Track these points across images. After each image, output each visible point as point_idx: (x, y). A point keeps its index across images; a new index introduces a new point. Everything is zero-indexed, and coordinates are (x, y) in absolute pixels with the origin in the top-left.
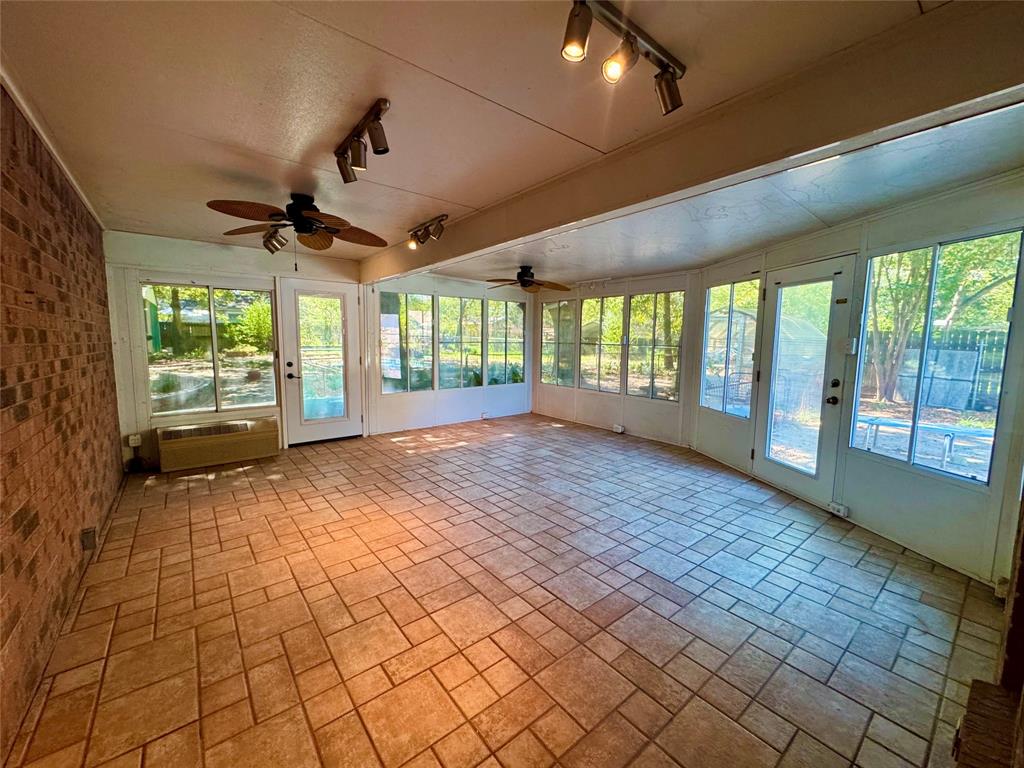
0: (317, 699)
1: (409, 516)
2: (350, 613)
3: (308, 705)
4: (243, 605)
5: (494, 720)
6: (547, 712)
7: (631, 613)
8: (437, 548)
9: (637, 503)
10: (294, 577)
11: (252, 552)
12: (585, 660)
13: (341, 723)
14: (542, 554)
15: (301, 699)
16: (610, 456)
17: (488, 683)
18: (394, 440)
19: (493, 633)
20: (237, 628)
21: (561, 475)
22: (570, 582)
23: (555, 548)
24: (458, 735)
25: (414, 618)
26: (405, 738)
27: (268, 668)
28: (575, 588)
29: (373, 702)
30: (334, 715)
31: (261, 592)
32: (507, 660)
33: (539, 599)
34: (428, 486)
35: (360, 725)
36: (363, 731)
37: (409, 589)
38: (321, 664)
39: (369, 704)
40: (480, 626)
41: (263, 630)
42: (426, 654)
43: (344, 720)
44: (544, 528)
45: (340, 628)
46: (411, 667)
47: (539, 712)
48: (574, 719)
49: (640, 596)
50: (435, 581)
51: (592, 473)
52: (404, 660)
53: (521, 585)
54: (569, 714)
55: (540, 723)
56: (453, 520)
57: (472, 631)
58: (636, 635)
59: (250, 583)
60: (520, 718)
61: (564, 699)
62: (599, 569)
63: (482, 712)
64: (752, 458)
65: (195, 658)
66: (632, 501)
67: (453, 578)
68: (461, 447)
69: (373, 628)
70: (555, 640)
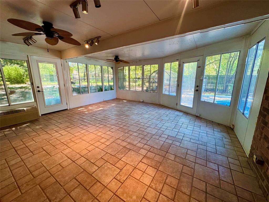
0: (100, 195)
1: (97, 132)
2: (95, 165)
3: (98, 198)
4: (54, 172)
5: (155, 184)
6: (167, 178)
7: (171, 147)
8: (111, 139)
9: (156, 119)
10: (69, 158)
11: (47, 153)
12: (168, 161)
13: (112, 200)
14: (141, 136)
15: (94, 197)
16: (143, 108)
17: (148, 174)
18: (79, 109)
19: (141, 160)
20: (56, 180)
21: (134, 114)
22: (153, 142)
23: (144, 134)
24: (148, 191)
25: (117, 162)
26: (134, 197)
27: (76, 190)
28: (155, 144)
29: (119, 190)
30: (108, 198)
31: (59, 166)
32: (149, 167)
33: (148, 148)
34: (98, 122)
35: (119, 199)
36: (121, 200)
37: (110, 153)
38: (95, 183)
39: (118, 191)
40: (136, 159)
41: (67, 178)
42: (126, 171)
43: (113, 199)
44: (138, 129)
45: (95, 170)
46: (124, 176)
47: (165, 178)
48: (174, 177)
49: (171, 142)
50: (117, 149)
51: (141, 113)
52: (121, 175)
53: (141, 145)
54: (172, 176)
55: (167, 181)
56: (112, 130)
57: (135, 161)
58: (175, 152)
59: (52, 164)
60: (161, 181)
61: (169, 173)
62: (157, 137)
63: (151, 183)
64: (177, 105)
65: (44, 195)
66: (155, 119)
67: (121, 147)
68: (102, 109)
69: (106, 168)
70: (158, 158)
